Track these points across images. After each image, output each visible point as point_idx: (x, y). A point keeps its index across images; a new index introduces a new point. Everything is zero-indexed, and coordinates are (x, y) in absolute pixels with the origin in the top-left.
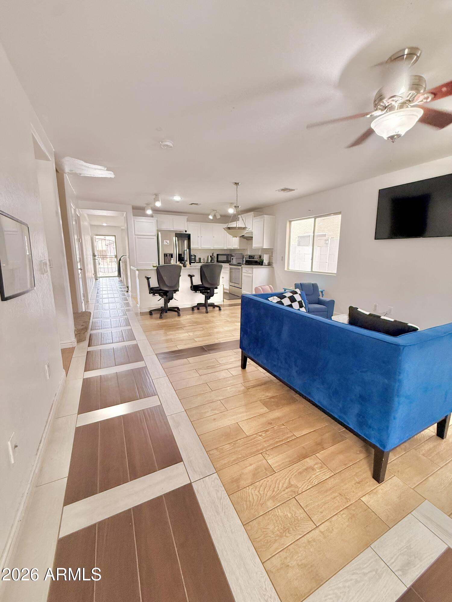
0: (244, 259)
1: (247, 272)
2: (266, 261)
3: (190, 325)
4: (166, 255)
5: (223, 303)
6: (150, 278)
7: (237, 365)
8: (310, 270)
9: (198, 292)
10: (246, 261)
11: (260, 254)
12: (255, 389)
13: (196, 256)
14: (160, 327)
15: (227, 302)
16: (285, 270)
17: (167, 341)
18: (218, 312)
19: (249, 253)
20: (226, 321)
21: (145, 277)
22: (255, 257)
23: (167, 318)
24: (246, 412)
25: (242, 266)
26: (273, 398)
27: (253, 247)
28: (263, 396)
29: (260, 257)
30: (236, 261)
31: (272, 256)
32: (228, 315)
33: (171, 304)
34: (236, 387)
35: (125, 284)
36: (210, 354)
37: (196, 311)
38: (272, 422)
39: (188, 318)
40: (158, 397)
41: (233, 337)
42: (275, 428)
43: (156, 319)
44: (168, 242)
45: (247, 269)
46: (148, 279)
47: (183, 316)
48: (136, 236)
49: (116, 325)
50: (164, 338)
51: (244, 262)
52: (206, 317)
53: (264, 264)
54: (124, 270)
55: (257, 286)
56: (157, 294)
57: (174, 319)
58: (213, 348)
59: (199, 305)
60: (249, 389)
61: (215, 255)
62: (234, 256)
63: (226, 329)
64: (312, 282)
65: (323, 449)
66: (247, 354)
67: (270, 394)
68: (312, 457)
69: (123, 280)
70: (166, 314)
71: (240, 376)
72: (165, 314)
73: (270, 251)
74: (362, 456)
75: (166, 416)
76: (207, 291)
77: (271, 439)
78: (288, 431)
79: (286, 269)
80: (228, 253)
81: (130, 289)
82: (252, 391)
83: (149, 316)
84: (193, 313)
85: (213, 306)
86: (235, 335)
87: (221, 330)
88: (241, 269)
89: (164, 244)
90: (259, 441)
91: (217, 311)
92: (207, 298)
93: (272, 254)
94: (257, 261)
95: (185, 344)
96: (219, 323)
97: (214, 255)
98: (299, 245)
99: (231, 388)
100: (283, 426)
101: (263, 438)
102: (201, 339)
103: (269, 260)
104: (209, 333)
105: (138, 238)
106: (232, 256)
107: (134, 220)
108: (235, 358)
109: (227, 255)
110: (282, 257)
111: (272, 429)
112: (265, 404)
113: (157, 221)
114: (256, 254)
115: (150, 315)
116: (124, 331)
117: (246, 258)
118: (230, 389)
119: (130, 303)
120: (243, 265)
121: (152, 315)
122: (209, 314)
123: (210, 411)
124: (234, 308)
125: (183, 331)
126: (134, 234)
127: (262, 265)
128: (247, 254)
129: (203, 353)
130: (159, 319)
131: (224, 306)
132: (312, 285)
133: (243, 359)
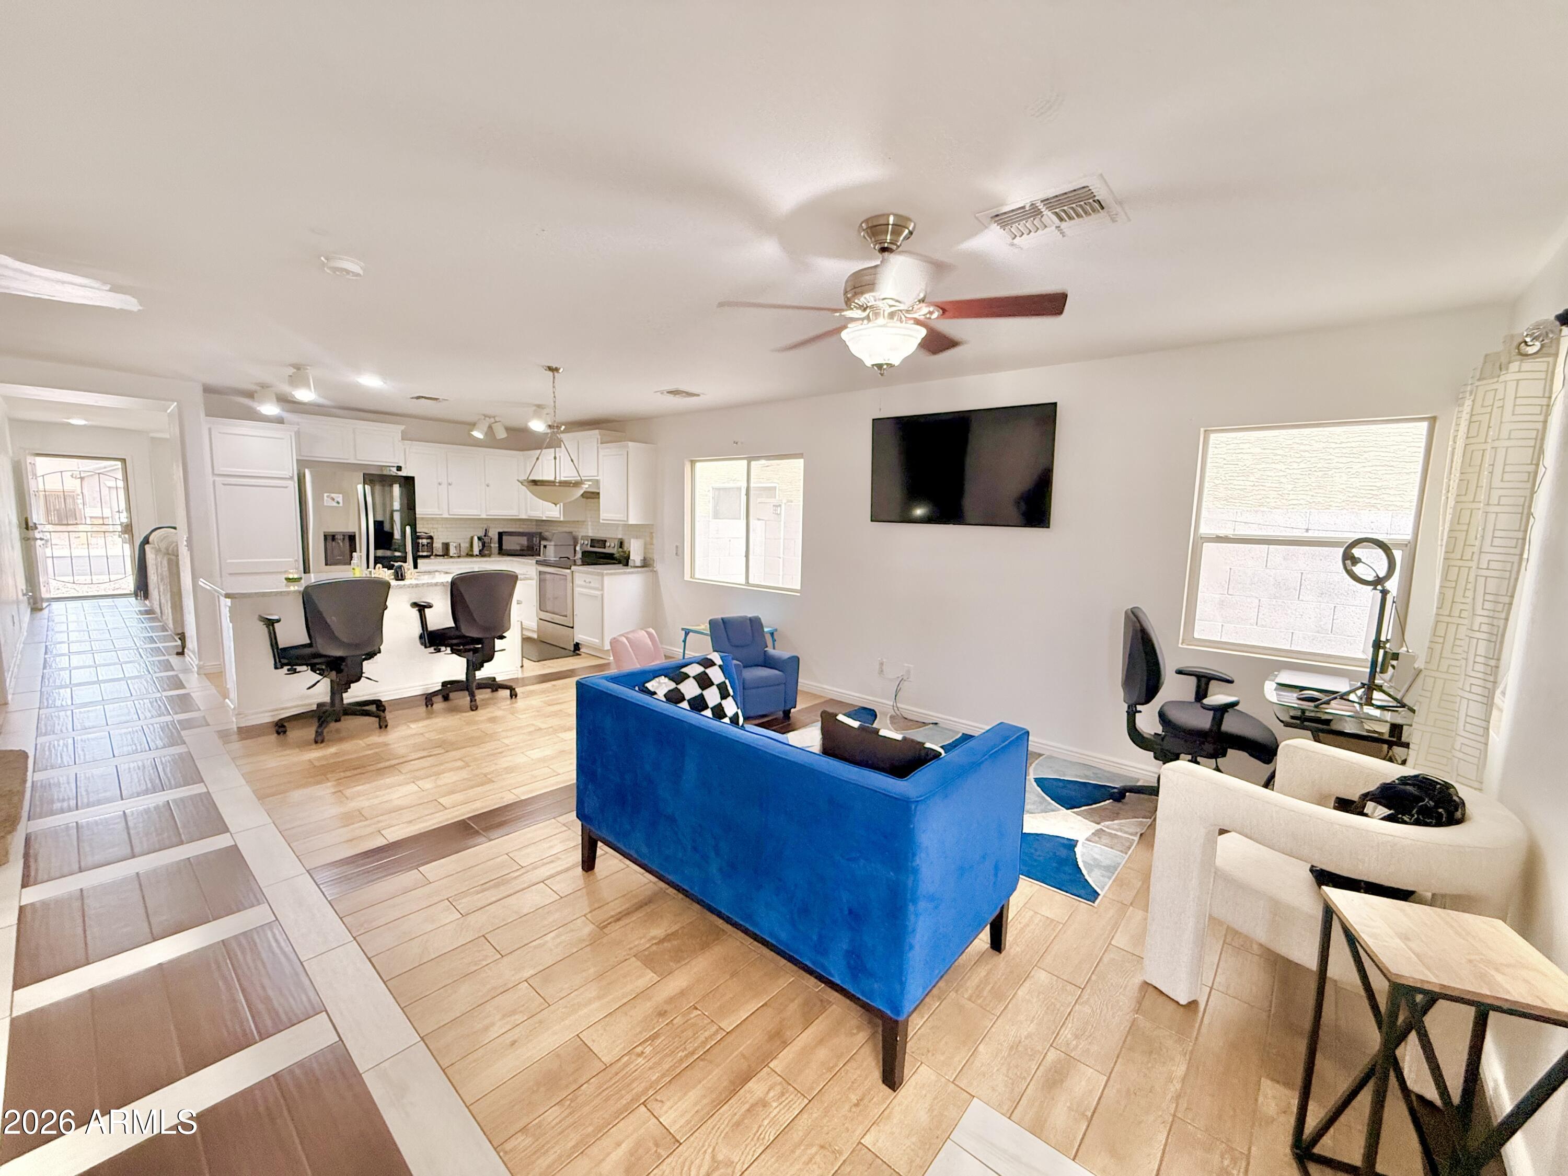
0: (578, 548)
1: (588, 584)
2: (636, 557)
3: (425, 753)
4: (330, 538)
5: (522, 671)
6: (278, 621)
7: (571, 864)
8: (743, 581)
9: (443, 648)
10: (585, 554)
11: (620, 536)
12: (621, 923)
13: (435, 538)
14: (319, 773)
15: (535, 669)
16: (685, 579)
17: (348, 819)
18: (509, 702)
19: (590, 531)
20: (532, 729)
21: (257, 616)
22: (608, 544)
23: (341, 740)
24: (599, 998)
25: (573, 568)
26: (669, 941)
27: (601, 518)
28: (643, 941)
29: (621, 544)
30: (555, 552)
31: (652, 544)
32: (538, 711)
33: (356, 693)
34: (572, 931)
35: (171, 626)
36: (491, 840)
37: (439, 705)
38: (666, 1007)
39: (414, 732)
40: (326, 1016)
41: (553, 780)
42: (675, 1022)
43: (303, 745)
44: (340, 498)
45: (589, 578)
46: (270, 624)
47: (398, 725)
48: (217, 479)
49: (144, 788)
50: (335, 810)
51: (579, 555)
52: (469, 723)
53: (631, 563)
54: (167, 581)
55: (615, 636)
56: (305, 668)
57: (365, 740)
58: (498, 820)
59: (449, 689)
60: (605, 927)
61: (493, 534)
62: (550, 537)
63: (536, 754)
64: (750, 615)
65: (785, 1044)
66: (596, 832)
67: (658, 932)
68: (761, 1074)
69: (158, 611)
70: (338, 725)
71: (579, 893)
72: (333, 726)
73: (646, 531)
74: (862, 1037)
75: (360, 1075)
76: (472, 647)
77: (667, 1055)
78: (707, 1021)
79: (687, 577)
80: (533, 529)
81: (192, 643)
82: (615, 931)
83: (274, 736)
84: (430, 715)
85: (493, 685)
86: (561, 771)
87: (520, 759)
88: (569, 578)
89: (325, 504)
90: (637, 1072)
91: (506, 699)
92: (473, 667)
93: (652, 538)
94: (613, 554)
95: (410, 822)
96: (513, 739)
97: (490, 534)
98: (716, 515)
99: (558, 936)
100: (695, 1011)
101: (646, 1060)
102: (458, 797)
103: (645, 553)
104: (485, 775)
105: (224, 484)
106: (545, 539)
107: (210, 429)
108: (563, 841)
109: (530, 536)
110: (677, 547)
111: (668, 1028)
112: (649, 960)
113: (298, 434)
114: (612, 535)
115: (278, 733)
116: (178, 806)
117: (582, 545)
118: (554, 938)
119: (192, 694)
120: (575, 565)
121: (285, 732)
122: (480, 712)
123: (500, 1020)
124: (554, 686)
125: (402, 777)
126: (210, 470)
127: (627, 565)
128: (584, 534)
129: (471, 842)
130: (314, 746)
131: (524, 682)
132: (748, 621)
133: (587, 844)
